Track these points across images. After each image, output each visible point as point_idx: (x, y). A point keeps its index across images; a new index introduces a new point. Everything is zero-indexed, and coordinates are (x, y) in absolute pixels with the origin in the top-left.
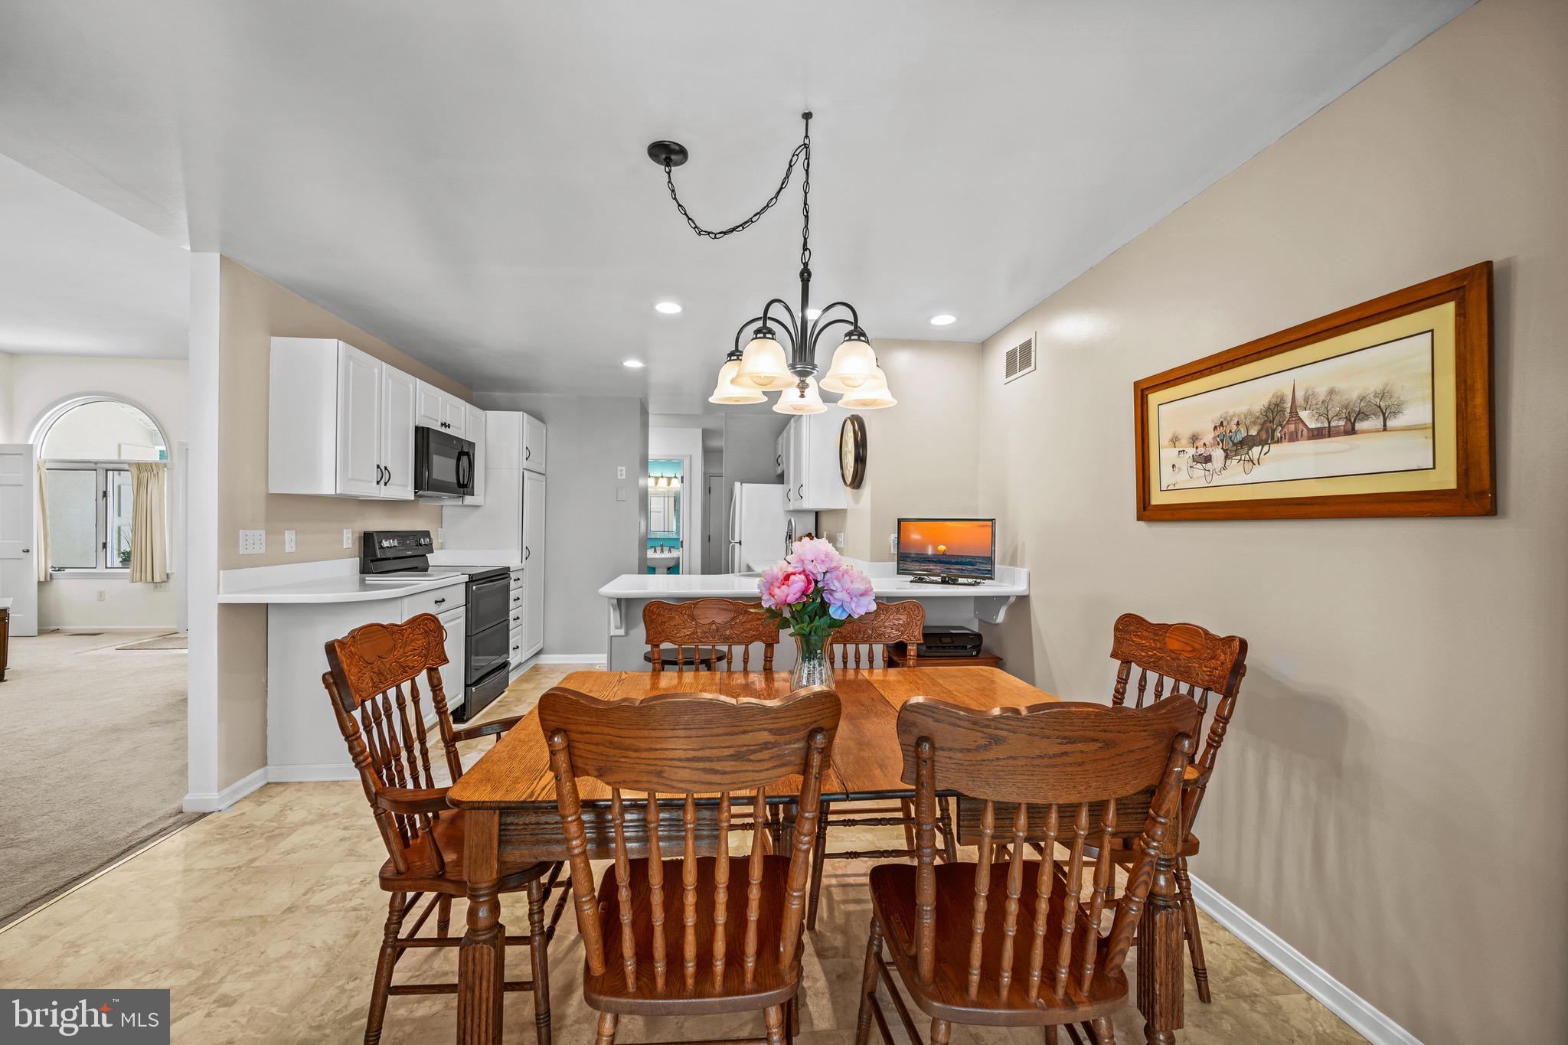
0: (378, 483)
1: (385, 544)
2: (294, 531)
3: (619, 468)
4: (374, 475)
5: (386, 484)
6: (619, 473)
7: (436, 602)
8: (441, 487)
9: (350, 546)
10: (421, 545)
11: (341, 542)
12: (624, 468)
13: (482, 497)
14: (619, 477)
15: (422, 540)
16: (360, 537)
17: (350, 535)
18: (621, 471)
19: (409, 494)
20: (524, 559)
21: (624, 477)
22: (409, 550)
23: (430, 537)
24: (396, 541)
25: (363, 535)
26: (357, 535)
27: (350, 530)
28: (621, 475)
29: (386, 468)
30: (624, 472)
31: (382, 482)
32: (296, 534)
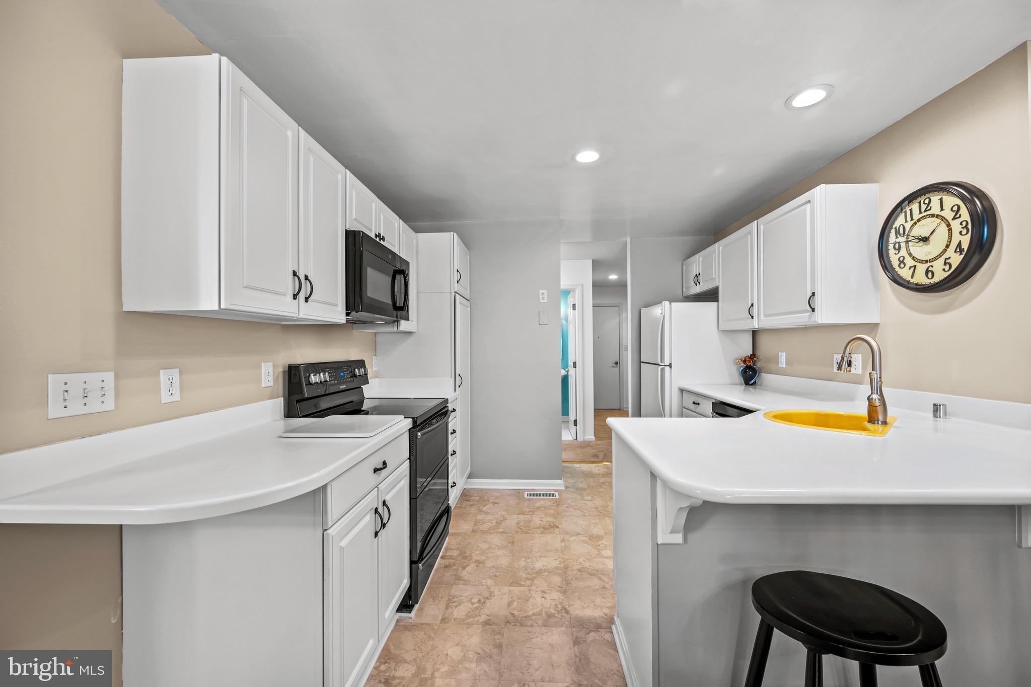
0: (295, 296)
1: (314, 379)
2: (177, 370)
3: (541, 292)
4: (289, 285)
5: (307, 299)
6: (541, 296)
7: (376, 470)
8: (375, 308)
9: (271, 384)
10: (355, 376)
11: (259, 380)
12: (545, 292)
13: (415, 323)
14: (541, 301)
15: (357, 370)
16: (284, 372)
17: (271, 370)
18: (543, 294)
19: (338, 316)
20: (457, 386)
21: (546, 300)
22: (343, 384)
23: (365, 367)
24: (327, 374)
25: (287, 369)
26: (281, 369)
27: (271, 364)
28: (543, 299)
29: (306, 278)
30: (545, 296)
31: (302, 296)
32: (181, 373)
